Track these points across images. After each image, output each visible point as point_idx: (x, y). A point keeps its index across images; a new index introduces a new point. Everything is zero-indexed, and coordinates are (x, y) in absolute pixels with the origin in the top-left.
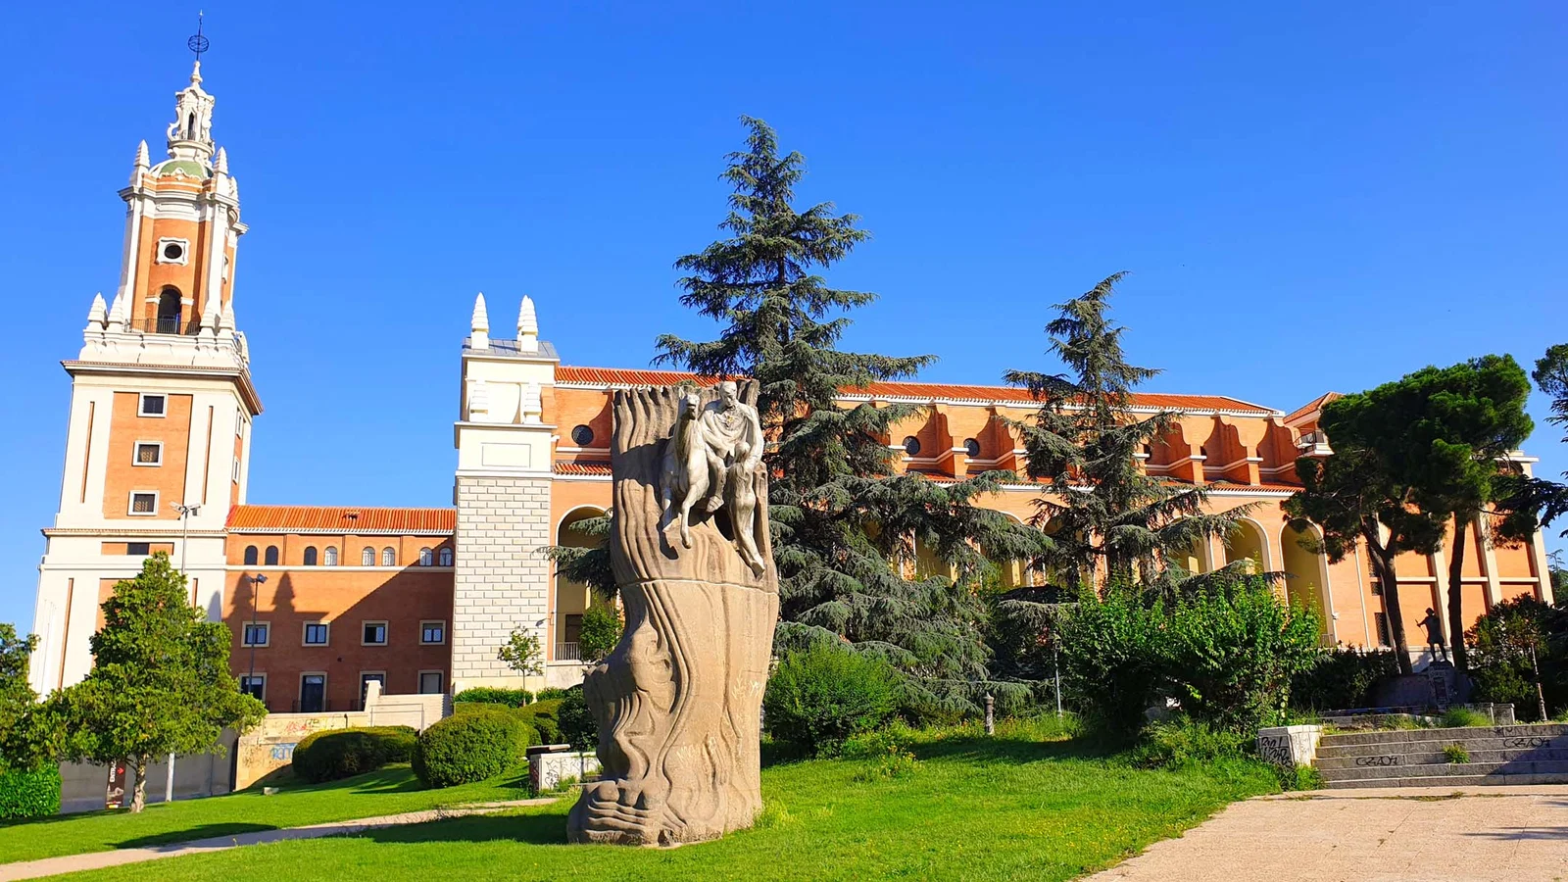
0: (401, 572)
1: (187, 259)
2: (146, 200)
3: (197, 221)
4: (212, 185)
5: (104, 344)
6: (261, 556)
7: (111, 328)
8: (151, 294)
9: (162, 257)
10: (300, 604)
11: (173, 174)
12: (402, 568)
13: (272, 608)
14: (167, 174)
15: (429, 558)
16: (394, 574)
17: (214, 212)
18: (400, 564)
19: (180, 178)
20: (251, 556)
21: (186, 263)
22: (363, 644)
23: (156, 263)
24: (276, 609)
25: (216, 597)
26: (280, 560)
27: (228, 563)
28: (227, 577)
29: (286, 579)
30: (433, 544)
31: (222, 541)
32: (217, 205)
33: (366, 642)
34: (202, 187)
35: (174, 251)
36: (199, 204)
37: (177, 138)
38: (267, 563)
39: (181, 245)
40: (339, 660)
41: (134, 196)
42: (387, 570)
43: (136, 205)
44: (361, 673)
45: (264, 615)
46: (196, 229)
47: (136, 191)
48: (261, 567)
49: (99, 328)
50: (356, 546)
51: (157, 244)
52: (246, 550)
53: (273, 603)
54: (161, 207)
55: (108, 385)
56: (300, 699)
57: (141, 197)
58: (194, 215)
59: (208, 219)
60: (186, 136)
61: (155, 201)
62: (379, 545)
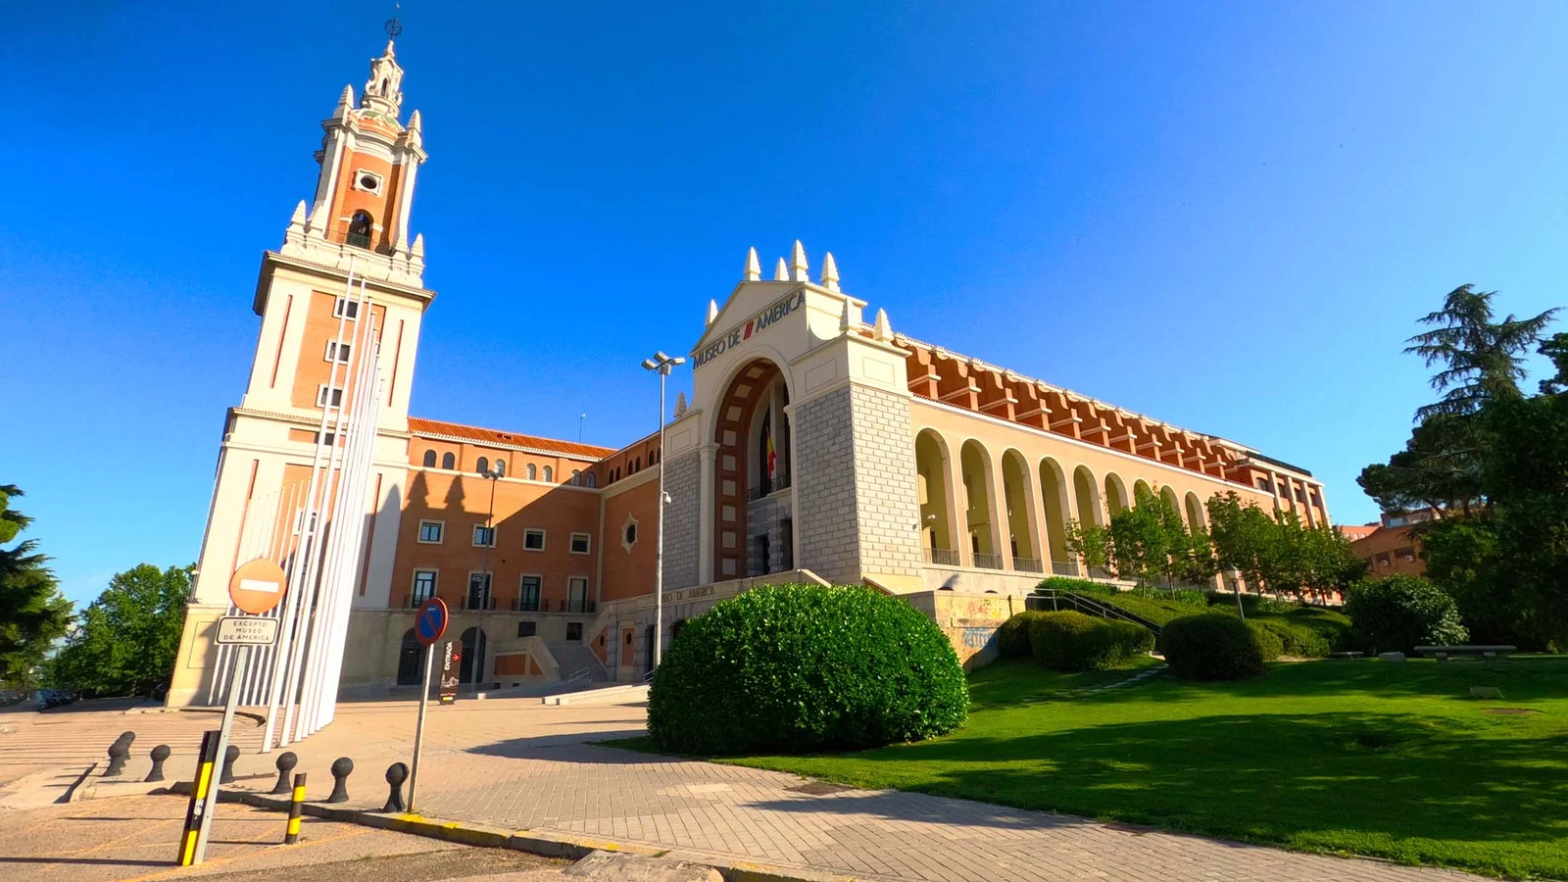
0: (556, 489)
1: (381, 191)
2: (350, 134)
3: (391, 163)
4: (409, 137)
5: (305, 246)
6: (439, 460)
7: (313, 233)
8: (344, 213)
9: (359, 185)
10: (471, 505)
11: (375, 119)
12: (557, 485)
13: (443, 506)
14: (369, 117)
15: (578, 479)
16: (548, 491)
17: (409, 159)
18: (556, 481)
19: (381, 124)
20: (430, 459)
21: (379, 195)
22: (525, 548)
23: (353, 189)
24: (447, 507)
25: (395, 490)
26: (456, 466)
27: (410, 463)
28: (408, 475)
29: (458, 480)
30: (581, 468)
31: (406, 442)
32: (411, 155)
33: (527, 546)
34: (397, 137)
35: (369, 183)
36: (395, 150)
37: (373, 94)
38: (444, 467)
39: (377, 179)
40: (504, 561)
41: (340, 126)
42: (544, 486)
43: (339, 134)
44: (522, 575)
45: (436, 512)
46: (390, 170)
47: (344, 123)
48: (438, 470)
49: (300, 230)
50: (521, 462)
51: (355, 174)
52: (426, 453)
53: (446, 502)
54: (361, 143)
55: (307, 283)
56: (468, 594)
57: (346, 129)
58: (390, 158)
59: (403, 163)
60: (379, 94)
61: (357, 137)
62: (540, 463)
